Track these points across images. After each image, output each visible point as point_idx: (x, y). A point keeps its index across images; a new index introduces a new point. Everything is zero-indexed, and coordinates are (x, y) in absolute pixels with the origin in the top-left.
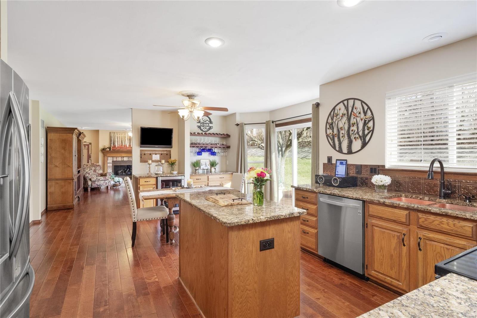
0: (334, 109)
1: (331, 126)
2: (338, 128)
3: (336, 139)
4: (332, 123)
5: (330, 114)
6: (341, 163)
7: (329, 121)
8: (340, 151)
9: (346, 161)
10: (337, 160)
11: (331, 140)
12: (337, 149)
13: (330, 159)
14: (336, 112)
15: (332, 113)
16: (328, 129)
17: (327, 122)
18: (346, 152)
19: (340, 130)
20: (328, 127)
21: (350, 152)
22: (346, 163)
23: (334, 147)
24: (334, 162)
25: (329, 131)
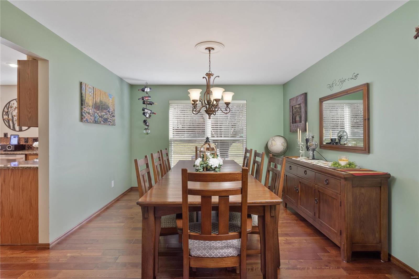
0: (9, 103)
1: (7, 113)
2: (12, 115)
3: (11, 122)
4: (8, 112)
5: (6, 106)
6: (15, 137)
7: (5, 110)
8: (14, 129)
9: (18, 136)
10: (11, 135)
11: (7, 123)
12: (12, 128)
13: (6, 135)
14: (11, 105)
15: (8, 105)
16: (5, 115)
17: (3, 111)
18: (18, 130)
19: (13, 116)
20: (4, 113)
21: (21, 130)
22: (18, 137)
23: (9, 127)
24: (9, 136)
25: (5, 117)
